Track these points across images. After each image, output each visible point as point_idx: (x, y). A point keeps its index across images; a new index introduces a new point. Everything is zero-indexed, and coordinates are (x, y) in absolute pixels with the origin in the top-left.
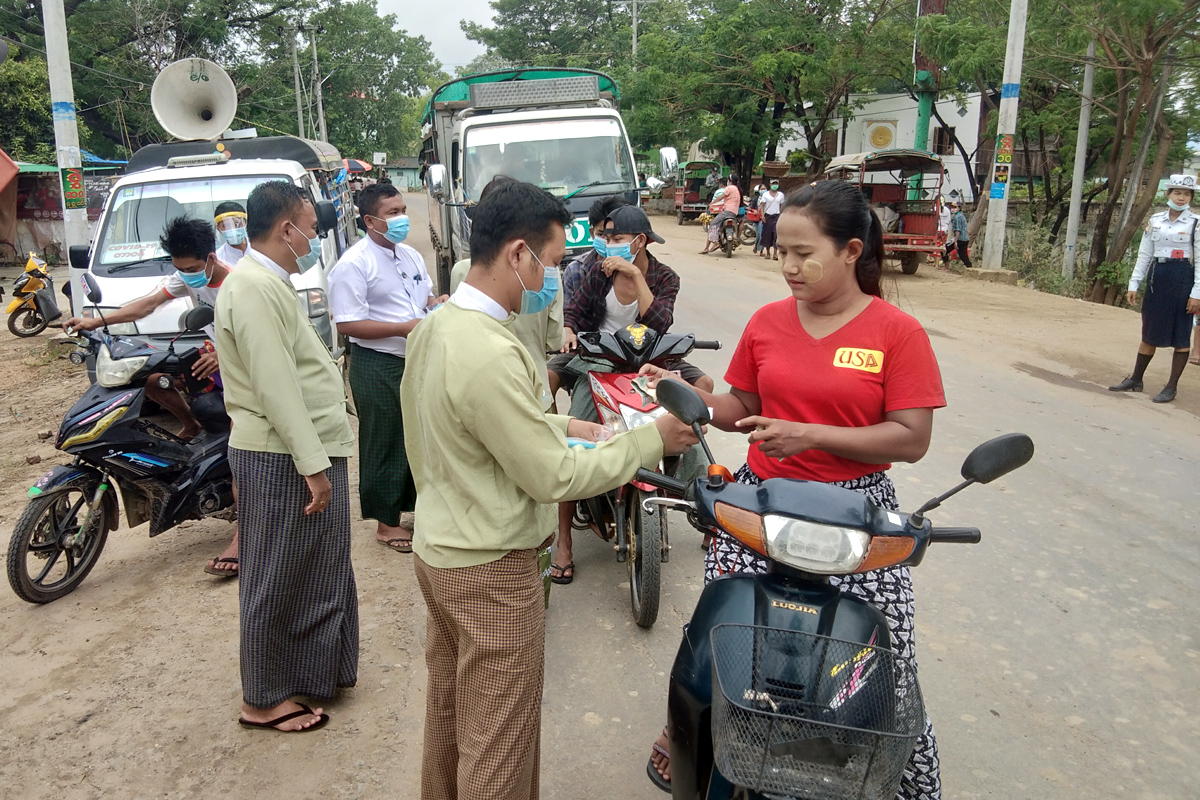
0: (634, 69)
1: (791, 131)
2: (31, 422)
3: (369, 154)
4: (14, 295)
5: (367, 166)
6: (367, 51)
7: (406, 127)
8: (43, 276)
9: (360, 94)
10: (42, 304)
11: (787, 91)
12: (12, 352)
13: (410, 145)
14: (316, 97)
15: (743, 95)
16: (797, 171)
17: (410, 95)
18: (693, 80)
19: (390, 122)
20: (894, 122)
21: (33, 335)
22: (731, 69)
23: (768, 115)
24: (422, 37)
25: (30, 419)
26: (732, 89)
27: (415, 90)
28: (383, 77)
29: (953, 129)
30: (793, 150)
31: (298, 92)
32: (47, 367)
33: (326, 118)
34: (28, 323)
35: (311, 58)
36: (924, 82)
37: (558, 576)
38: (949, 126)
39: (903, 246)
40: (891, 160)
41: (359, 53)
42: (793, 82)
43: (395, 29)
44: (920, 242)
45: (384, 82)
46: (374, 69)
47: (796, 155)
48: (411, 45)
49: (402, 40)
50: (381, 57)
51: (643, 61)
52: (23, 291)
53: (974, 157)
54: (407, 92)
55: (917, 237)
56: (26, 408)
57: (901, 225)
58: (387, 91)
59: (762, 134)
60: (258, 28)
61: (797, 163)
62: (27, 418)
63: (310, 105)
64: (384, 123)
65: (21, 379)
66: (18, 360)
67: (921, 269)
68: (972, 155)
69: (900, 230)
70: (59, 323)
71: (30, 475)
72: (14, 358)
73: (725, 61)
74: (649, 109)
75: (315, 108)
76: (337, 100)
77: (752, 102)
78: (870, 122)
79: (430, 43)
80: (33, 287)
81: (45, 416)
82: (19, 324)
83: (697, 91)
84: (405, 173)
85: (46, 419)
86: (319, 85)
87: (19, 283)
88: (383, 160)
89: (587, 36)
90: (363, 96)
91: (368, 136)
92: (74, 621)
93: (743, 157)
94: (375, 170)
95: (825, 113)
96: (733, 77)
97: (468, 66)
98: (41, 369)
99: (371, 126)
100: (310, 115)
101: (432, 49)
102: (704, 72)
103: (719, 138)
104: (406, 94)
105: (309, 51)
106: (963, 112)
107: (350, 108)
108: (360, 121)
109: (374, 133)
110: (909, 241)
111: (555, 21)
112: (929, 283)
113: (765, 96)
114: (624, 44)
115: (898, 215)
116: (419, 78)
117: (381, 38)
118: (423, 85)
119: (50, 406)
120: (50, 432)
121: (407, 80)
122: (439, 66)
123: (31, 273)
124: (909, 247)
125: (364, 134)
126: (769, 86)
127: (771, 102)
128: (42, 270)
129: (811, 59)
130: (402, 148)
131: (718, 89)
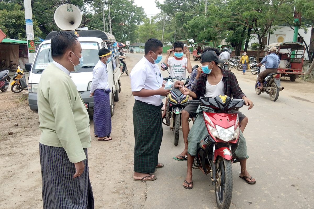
0: (206, 17)
1: (253, 36)
2: (13, 120)
3: (125, 42)
4: (13, 80)
5: (124, 45)
6: (125, 11)
7: (136, 34)
8: (22, 74)
9: (122, 24)
10: (21, 83)
11: (253, 24)
12: (11, 98)
13: (137, 39)
14: (109, 24)
15: (239, 26)
16: (254, 49)
17: (137, 24)
18: (224, 20)
19: (131, 32)
20: (285, 35)
21: (19, 92)
22: (236, 17)
23: (246, 32)
24: (141, 7)
25: (13, 119)
26: (236, 23)
27: (139, 23)
28: (130, 19)
29: (303, 38)
30: (253, 43)
31: (104, 22)
32: (21, 103)
33: (112, 30)
34: (17, 88)
35: (108, 12)
36: (297, 22)
37: (187, 186)
38: (302, 37)
39: (291, 72)
40: (288, 45)
41: (123, 11)
42: (255, 22)
43: (133, 4)
44: (297, 71)
45: (130, 20)
46: (126, 16)
47: (254, 44)
48: (138, 9)
49: (136, 8)
50: (129, 13)
51: (209, 15)
52: (16, 79)
53: (309, 47)
54: (137, 23)
55: (296, 70)
56: (13, 116)
57: (290, 66)
58: (130, 23)
59: (244, 37)
60: (93, 3)
61: (254, 47)
62: (12, 119)
63: (107, 26)
64: (129, 33)
65: (13, 106)
66: (13, 100)
67: (297, 80)
68: (309, 46)
69: (290, 67)
70: (27, 89)
71: (8, 139)
72: (12, 99)
73: (234, 15)
74: (210, 29)
75: (109, 27)
76: (116, 25)
77: (242, 28)
78: (277, 35)
79: (144, 9)
80: (19, 77)
81: (18, 118)
82: (14, 89)
83: (225, 24)
84: (135, 47)
85: (18, 119)
86: (110, 20)
87: (15, 76)
88: (129, 43)
89: (192, 7)
90: (123, 24)
91: (124, 36)
92: (13, 195)
93: (238, 44)
94: (126, 46)
95: (264, 32)
96: (236, 20)
97: (155, 16)
98: (19, 103)
99: (125, 33)
100: (108, 29)
101: (144, 10)
102: (227, 18)
103: (231, 38)
104: (136, 24)
105: (108, 10)
106: (306, 33)
107: (120, 28)
108: (122, 32)
109: (126, 35)
110: (293, 71)
111: (182, 3)
112: (300, 84)
113: (246, 26)
114: (202, 10)
115: (289, 62)
116: (140, 19)
117: (129, 7)
118: (141, 21)
119: (20, 115)
120: (18, 124)
121: (137, 20)
122: (146, 16)
123: (18, 73)
124: (293, 72)
125: (123, 36)
126: (247, 22)
127: (248, 27)
128: (22, 72)
129: (261, 14)
130: (135, 40)
131: (231, 23)
